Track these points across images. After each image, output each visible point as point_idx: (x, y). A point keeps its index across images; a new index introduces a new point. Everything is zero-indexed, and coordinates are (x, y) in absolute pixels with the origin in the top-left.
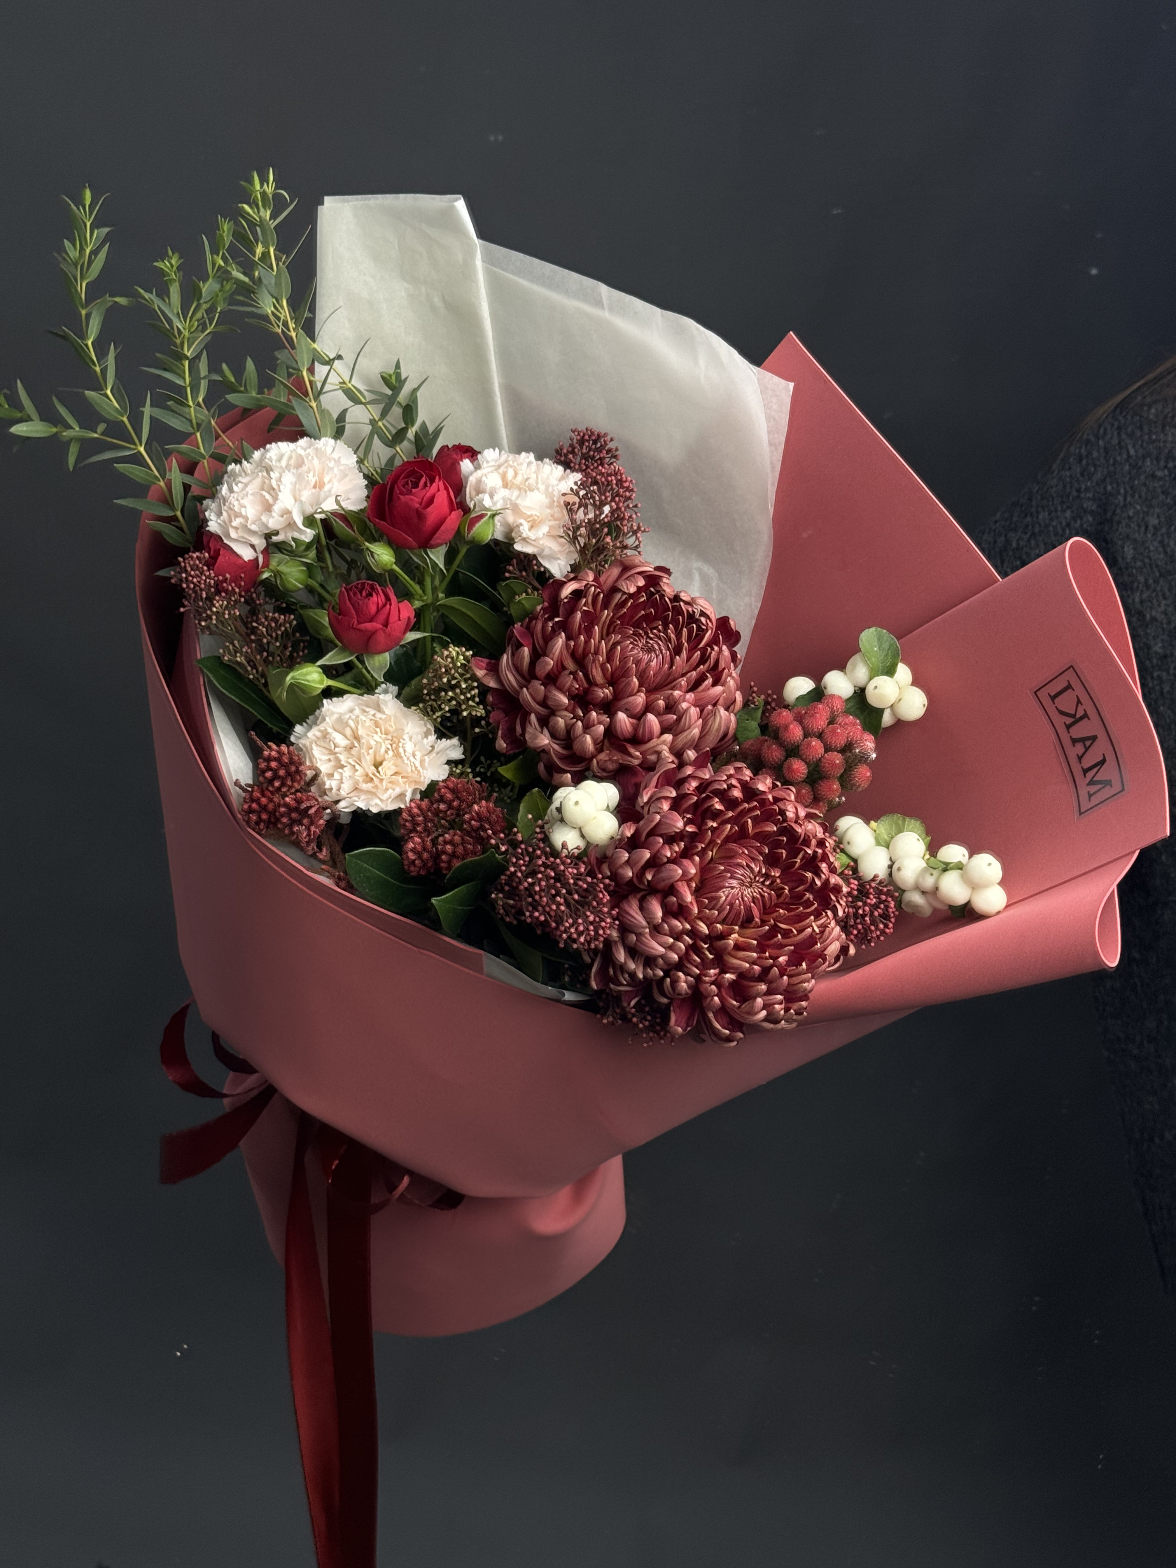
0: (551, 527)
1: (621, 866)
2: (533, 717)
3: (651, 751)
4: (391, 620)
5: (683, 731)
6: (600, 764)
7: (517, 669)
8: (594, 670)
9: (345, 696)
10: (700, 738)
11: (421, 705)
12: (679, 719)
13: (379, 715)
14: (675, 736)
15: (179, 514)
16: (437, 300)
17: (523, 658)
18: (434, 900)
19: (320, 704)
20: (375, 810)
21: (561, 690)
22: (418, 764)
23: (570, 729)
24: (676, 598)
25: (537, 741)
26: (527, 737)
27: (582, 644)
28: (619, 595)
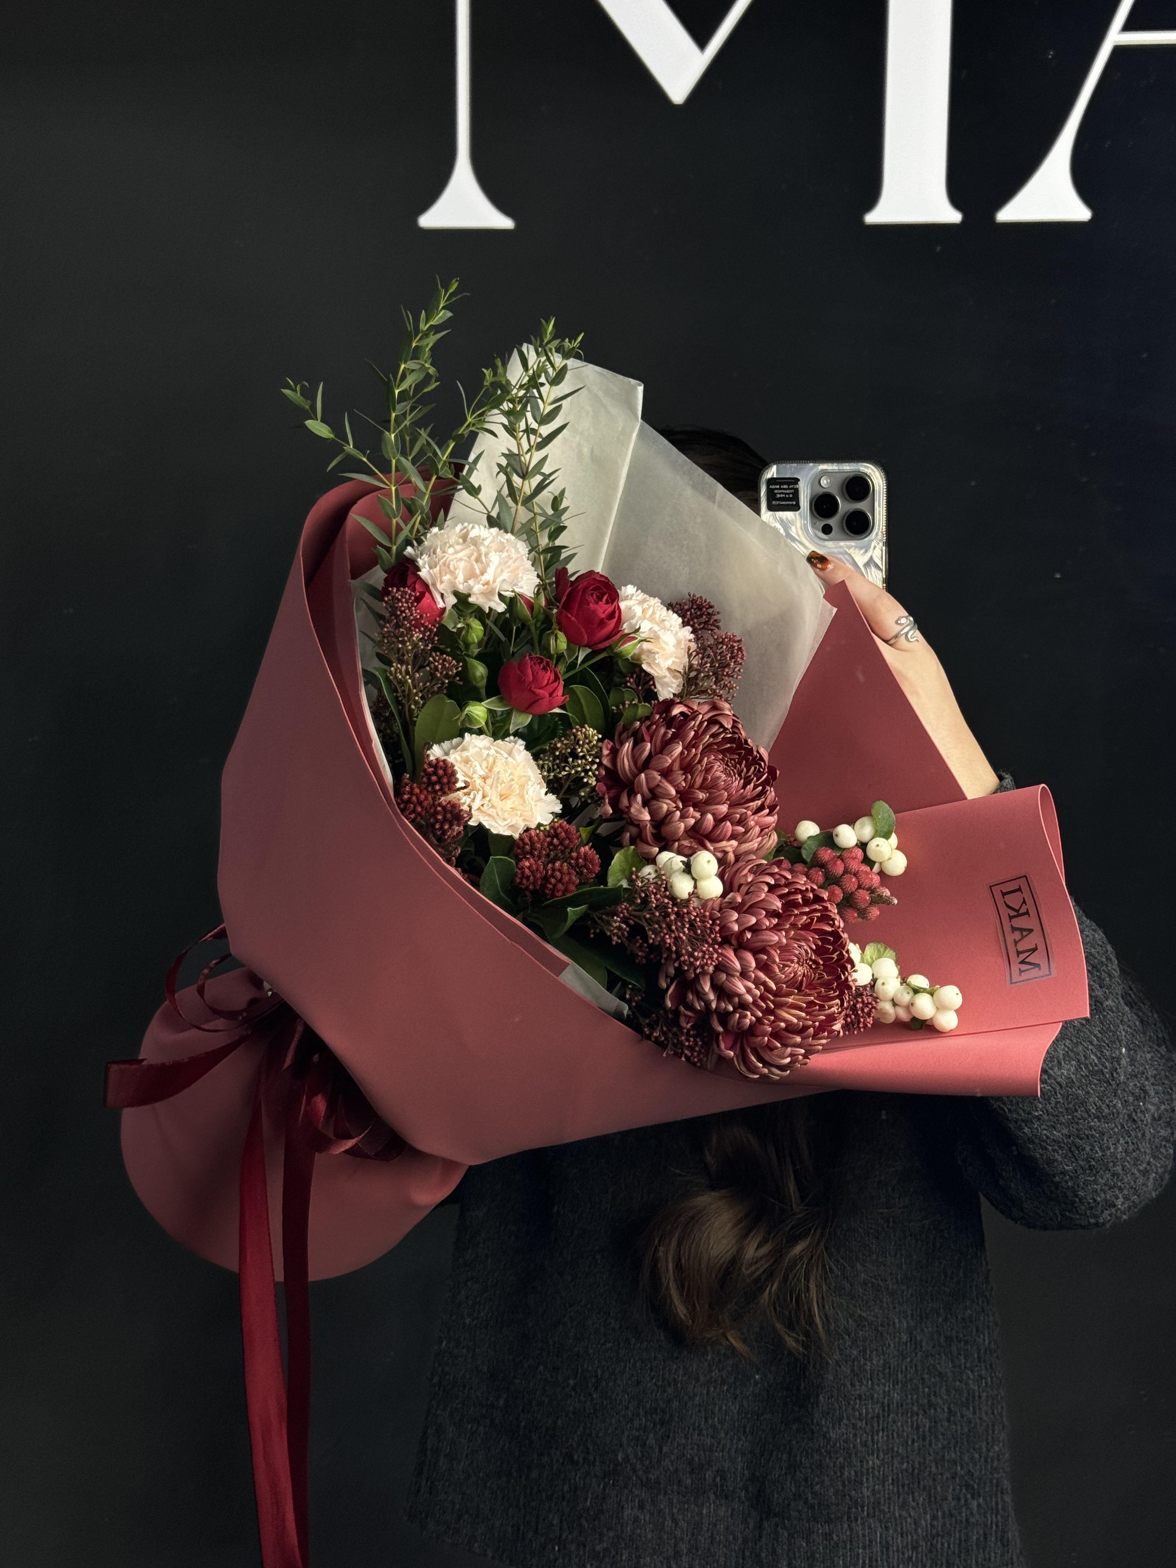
1: (731, 922)
2: (639, 797)
4: (555, 694)
7: (634, 758)
18: (569, 909)
19: (462, 734)
24: (746, 742)
28: (717, 727)
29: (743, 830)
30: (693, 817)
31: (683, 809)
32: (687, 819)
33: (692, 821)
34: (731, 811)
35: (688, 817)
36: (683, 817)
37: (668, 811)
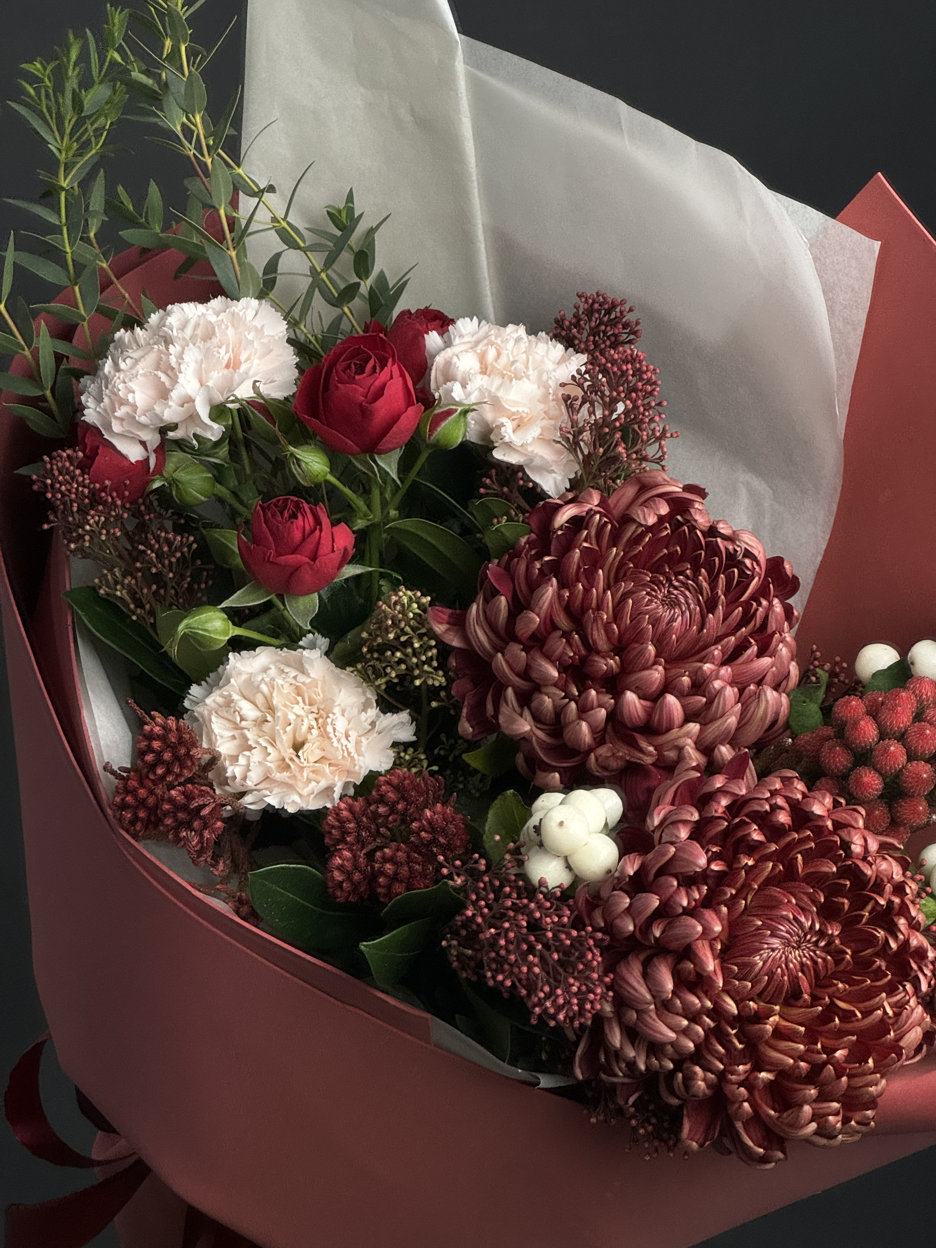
0: (542, 429)
1: (619, 916)
2: (510, 691)
3: (670, 744)
4: (321, 552)
5: (714, 719)
6: (600, 760)
7: (490, 624)
8: (595, 632)
9: (258, 650)
10: (737, 729)
11: (359, 666)
12: (710, 702)
13: (302, 678)
14: (704, 725)
15: (48, 393)
16: (404, 114)
17: (499, 610)
18: (363, 946)
19: (224, 659)
20: (291, 810)
21: (549, 658)
22: (351, 747)
23: (559, 711)
24: (712, 531)
25: (514, 727)
26: (501, 719)
27: (580, 596)
28: (634, 527)
29: (704, 700)
30: (600, 706)
31: (579, 696)
32: (590, 712)
33: (602, 713)
34: (674, 672)
35: (592, 709)
36: (584, 711)
37: (555, 707)
